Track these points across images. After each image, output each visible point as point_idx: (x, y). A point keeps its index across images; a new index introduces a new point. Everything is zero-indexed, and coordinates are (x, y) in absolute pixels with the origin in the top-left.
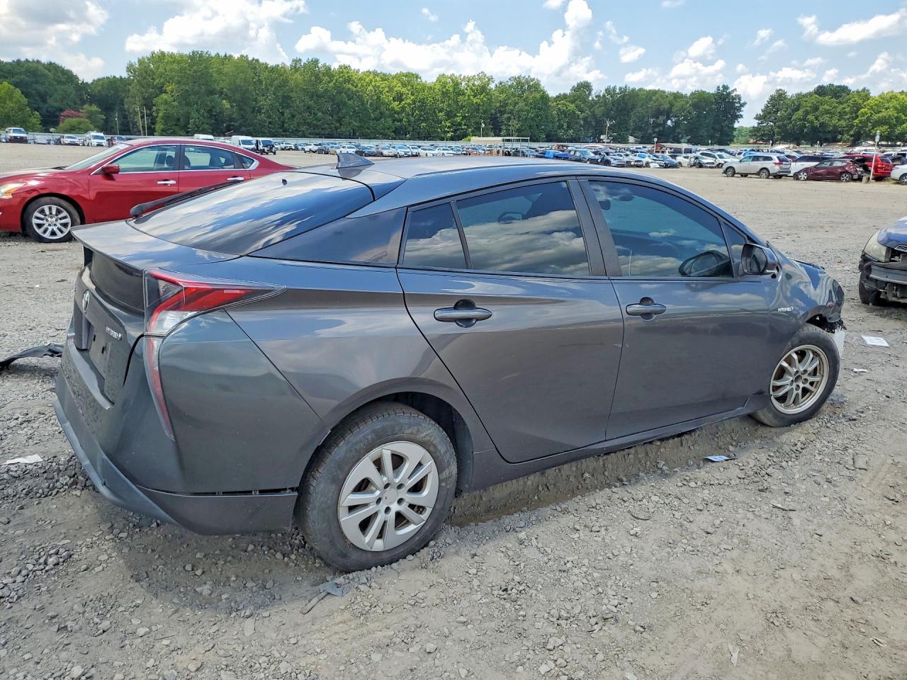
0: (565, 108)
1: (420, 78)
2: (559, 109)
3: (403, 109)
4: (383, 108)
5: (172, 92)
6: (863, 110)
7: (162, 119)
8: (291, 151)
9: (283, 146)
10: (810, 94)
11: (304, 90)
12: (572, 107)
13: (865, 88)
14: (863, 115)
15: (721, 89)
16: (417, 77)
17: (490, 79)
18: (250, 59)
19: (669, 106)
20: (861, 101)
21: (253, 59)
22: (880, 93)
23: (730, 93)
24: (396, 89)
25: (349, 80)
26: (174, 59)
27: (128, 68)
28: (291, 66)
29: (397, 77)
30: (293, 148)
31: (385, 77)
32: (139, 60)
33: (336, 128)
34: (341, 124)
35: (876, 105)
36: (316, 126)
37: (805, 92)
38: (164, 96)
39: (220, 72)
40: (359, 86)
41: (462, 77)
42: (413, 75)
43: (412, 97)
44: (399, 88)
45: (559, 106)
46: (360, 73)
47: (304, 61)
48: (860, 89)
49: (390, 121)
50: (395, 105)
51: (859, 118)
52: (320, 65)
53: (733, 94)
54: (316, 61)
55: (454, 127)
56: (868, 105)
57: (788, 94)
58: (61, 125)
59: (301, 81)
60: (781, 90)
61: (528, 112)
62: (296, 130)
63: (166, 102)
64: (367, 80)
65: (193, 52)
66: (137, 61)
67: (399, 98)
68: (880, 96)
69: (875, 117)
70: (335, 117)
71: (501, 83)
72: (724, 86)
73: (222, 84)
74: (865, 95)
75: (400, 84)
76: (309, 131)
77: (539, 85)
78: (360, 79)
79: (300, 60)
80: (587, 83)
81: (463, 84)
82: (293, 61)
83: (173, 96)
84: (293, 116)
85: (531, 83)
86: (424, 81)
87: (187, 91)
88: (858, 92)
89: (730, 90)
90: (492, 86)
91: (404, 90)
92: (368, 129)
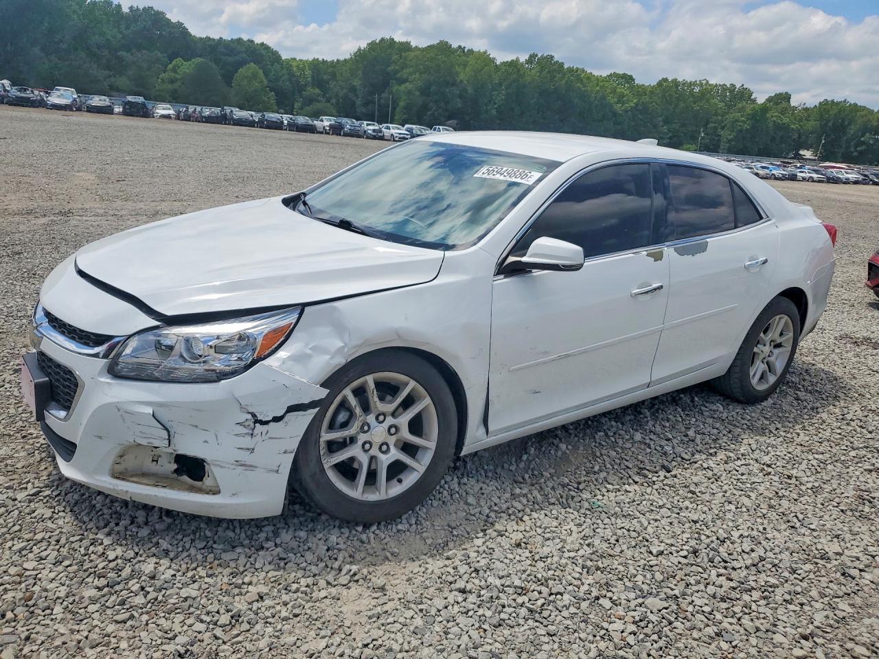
0: (779, 121)
2: (774, 121)
12: (786, 120)
19: (877, 123)
25: (579, 79)
43: (635, 101)
45: (774, 119)
50: (618, 108)
55: (670, 134)
61: (744, 122)
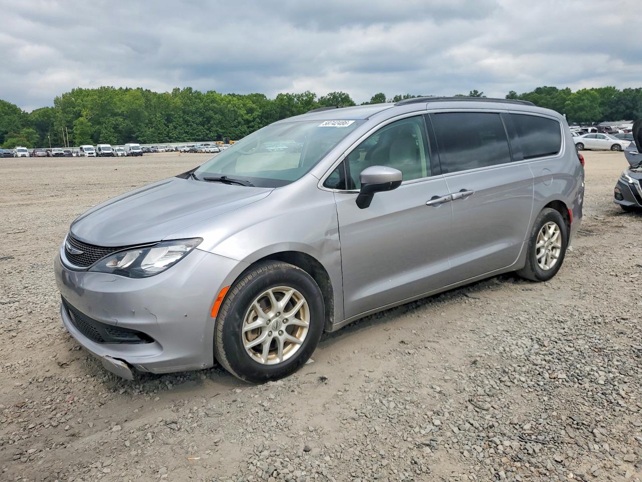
1: (265, 97)
3: (254, 119)
4: (240, 119)
5: (86, 116)
6: (567, 102)
7: (80, 134)
8: (173, 152)
9: (167, 149)
10: (532, 93)
11: (182, 109)
13: (567, 88)
14: (568, 105)
15: (473, 93)
16: (263, 96)
17: (314, 95)
18: (144, 90)
20: (565, 96)
21: (146, 90)
22: (577, 90)
23: (479, 96)
24: (248, 105)
26: (88, 93)
27: (55, 101)
28: (172, 93)
29: (249, 97)
30: (174, 150)
31: (240, 97)
32: (63, 95)
33: (207, 134)
34: (210, 131)
35: (575, 98)
36: (192, 134)
37: (528, 92)
38: (81, 119)
39: (121, 100)
40: (222, 104)
41: (294, 95)
42: (260, 95)
44: (250, 105)
46: (222, 95)
47: (181, 89)
48: (564, 88)
49: (245, 127)
51: (566, 108)
52: (193, 91)
53: (482, 96)
54: (190, 89)
56: (570, 98)
57: (517, 94)
58: (5, 143)
59: (180, 104)
60: (512, 91)
62: (178, 137)
63: (82, 123)
64: (227, 100)
65: (101, 87)
66: (61, 96)
67: (250, 111)
68: (577, 92)
69: (576, 106)
70: (206, 127)
71: (322, 98)
72: (474, 91)
73: (123, 109)
74: (568, 91)
75: (251, 102)
76: (188, 138)
77: (348, 97)
78: (222, 100)
79: (179, 89)
80: (381, 94)
81: (295, 99)
82: (174, 90)
83: (87, 119)
84: (175, 128)
85: (343, 97)
86: (268, 99)
87: (97, 114)
88: (563, 90)
89: (479, 93)
90: (316, 100)
91: (254, 106)
92: (230, 133)
